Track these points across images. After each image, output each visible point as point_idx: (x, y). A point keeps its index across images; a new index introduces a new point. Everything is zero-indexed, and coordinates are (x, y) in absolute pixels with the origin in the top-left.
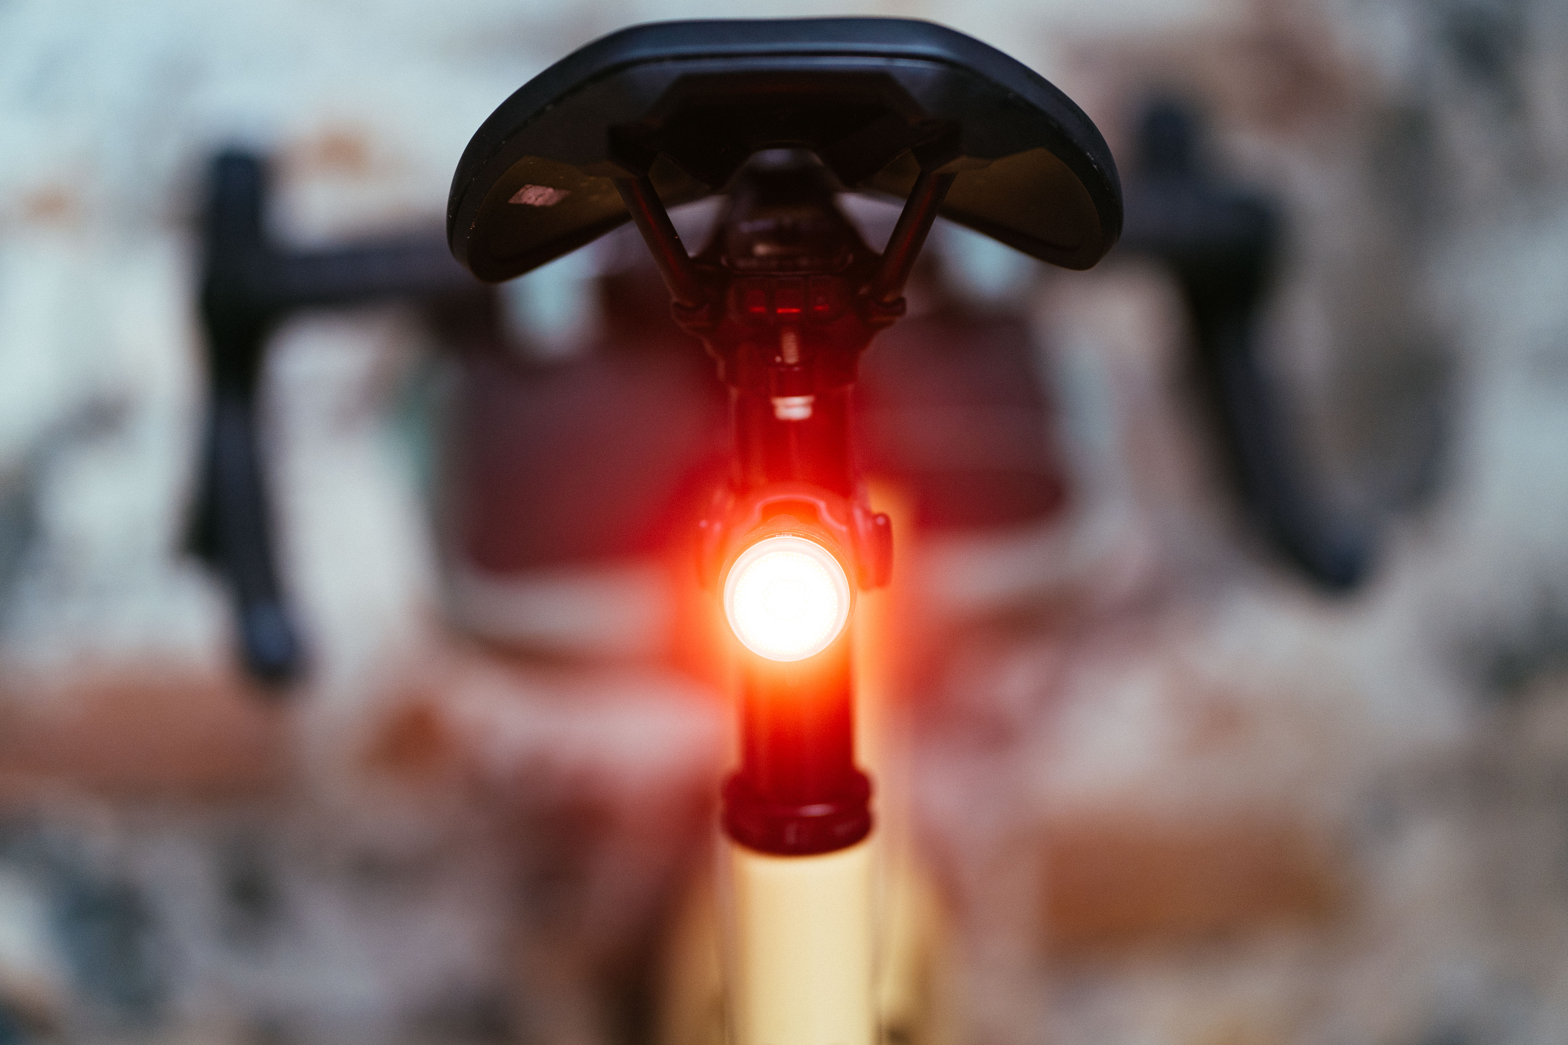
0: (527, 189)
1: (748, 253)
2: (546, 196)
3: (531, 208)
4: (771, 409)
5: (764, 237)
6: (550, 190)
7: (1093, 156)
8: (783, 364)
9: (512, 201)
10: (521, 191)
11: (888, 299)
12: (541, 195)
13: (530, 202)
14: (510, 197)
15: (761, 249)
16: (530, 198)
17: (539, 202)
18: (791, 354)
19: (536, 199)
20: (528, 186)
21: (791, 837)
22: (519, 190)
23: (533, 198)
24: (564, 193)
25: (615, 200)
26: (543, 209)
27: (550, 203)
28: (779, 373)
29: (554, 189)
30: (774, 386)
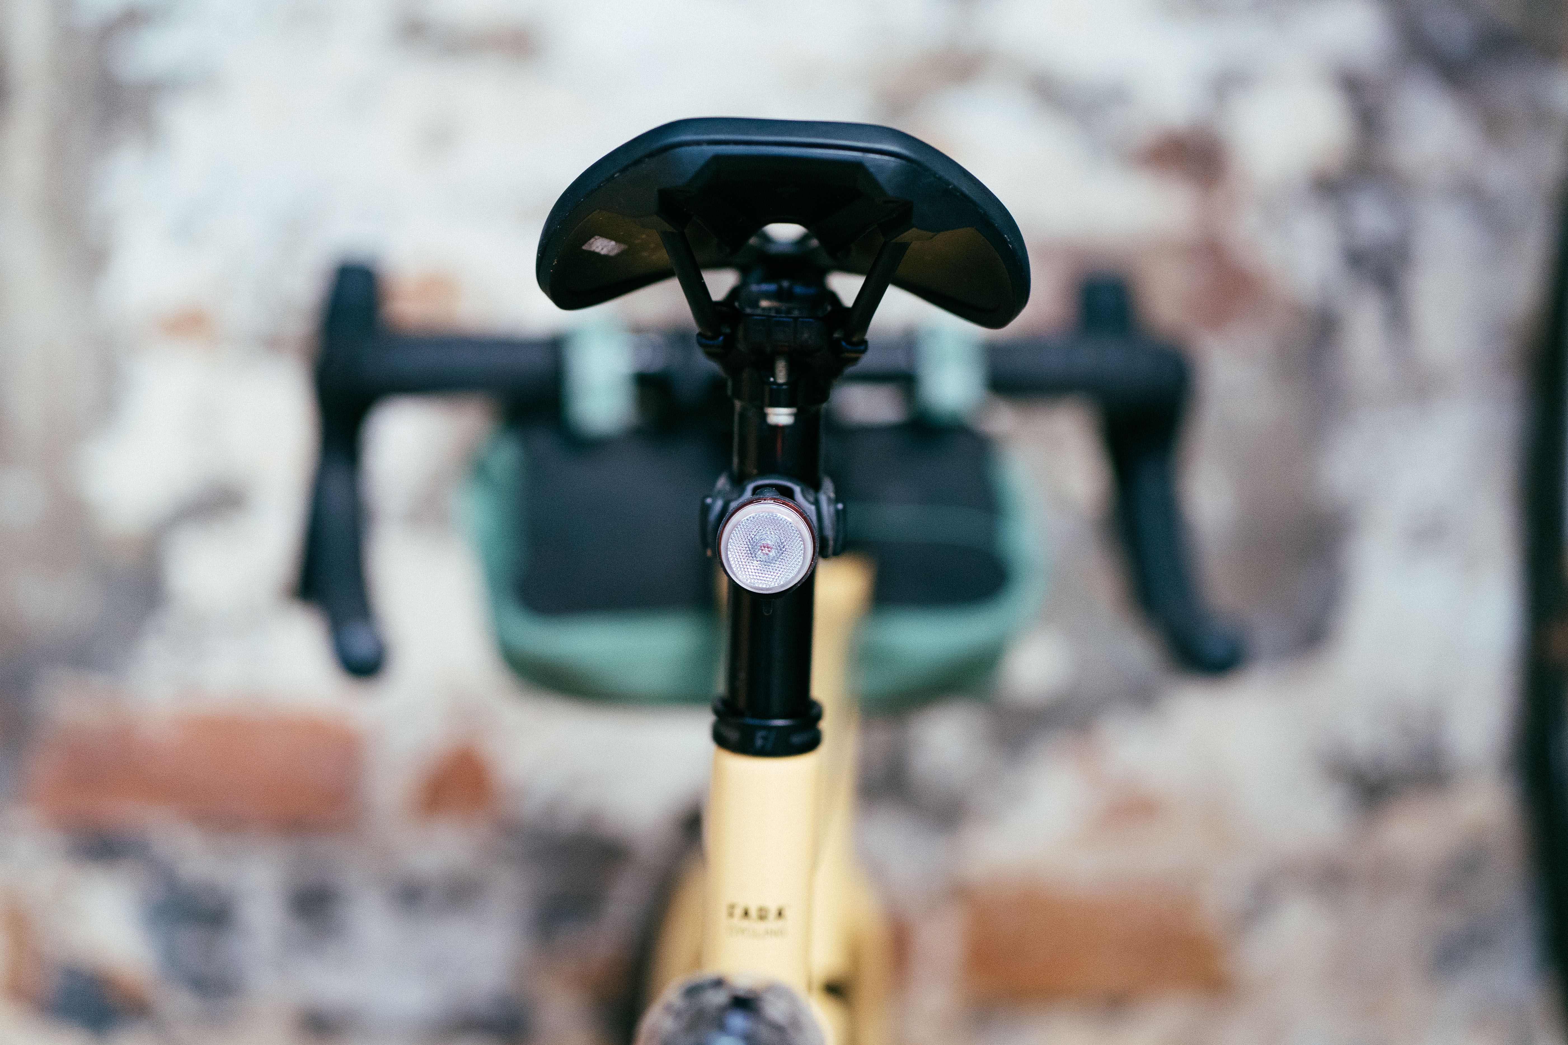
0: (596, 239)
1: (755, 305)
2: (610, 248)
3: (598, 254)
4: (764, 416)
5: (767, 296)
6: (613, 243)
7: (1009, 238)
8: (775, 383)
9: (584, 248)
10: (592, 240)
11: (855, 339)
12: (606, 246)
13: (597, 250)
14: (583, 244)
15: (764, 303)
16: (598, 247)
17: (604, 252)
18: (781, 376)
19: (602, 249)
20: (597, 237)
21: (759, 742)
22: (590, 239)
23: (600, 248)
24: (623, 247)
25: (663, 257)
26: (606, 257)
27: (612, 254)
28: (771, 390)
29: (616, 242)
30: (767, 400)
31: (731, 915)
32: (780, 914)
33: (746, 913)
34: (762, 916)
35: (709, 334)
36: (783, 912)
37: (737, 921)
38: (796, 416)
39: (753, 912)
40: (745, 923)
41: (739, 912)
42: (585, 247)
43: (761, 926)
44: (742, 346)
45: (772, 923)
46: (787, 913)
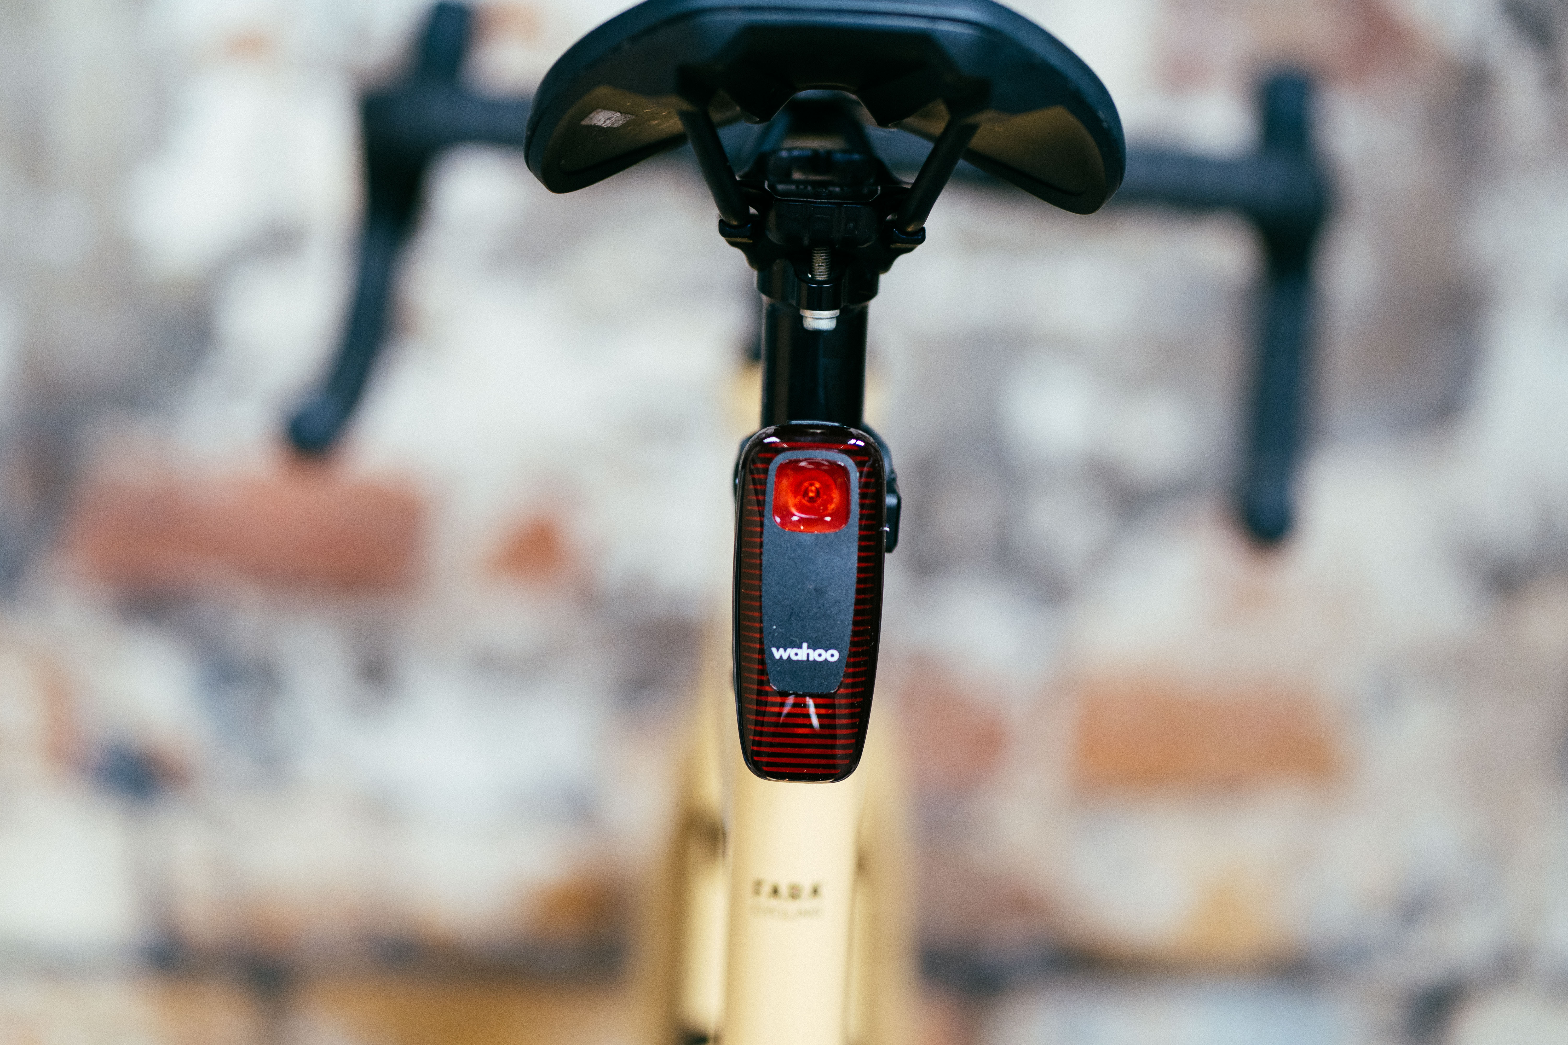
0: (598, 112)
1: (786, 178)
2: (614, 120)
3: (600, 128)
4: (801, 318)
5: (800, 163)
6: (618, 114)
7: (1104, 115)
8: (813, 280)
10: (594, 114)
11: (910, 229)
12: (608, 119)
13: (599, 124)
14: (583, 119)
15: (797, 176)
16: (599, 120)
17: (608, 124)
19: (605, 122)
20: (599, 110)
22: (591, 113)
23: (602, 121)
24: (629, 117)
25: (674, 124)
26: (610, 130)
27: (615, 126)
28: (810, 288)
29: (621, 113)
30: (804, 301)
31: (757, 892)
32: (815, 891)
33: (775, 891)
34: (795, 893)
35: (735, 223)
36: (819, 890)
37: (765, 899)
38: (838, 319)
39: (784, 890)
40: (774, 902)
41: (766, 889)
42: (585, 122)
43: (793, 906)
44: (773, 236)
45: (806, 902)
46: (824, 890)
